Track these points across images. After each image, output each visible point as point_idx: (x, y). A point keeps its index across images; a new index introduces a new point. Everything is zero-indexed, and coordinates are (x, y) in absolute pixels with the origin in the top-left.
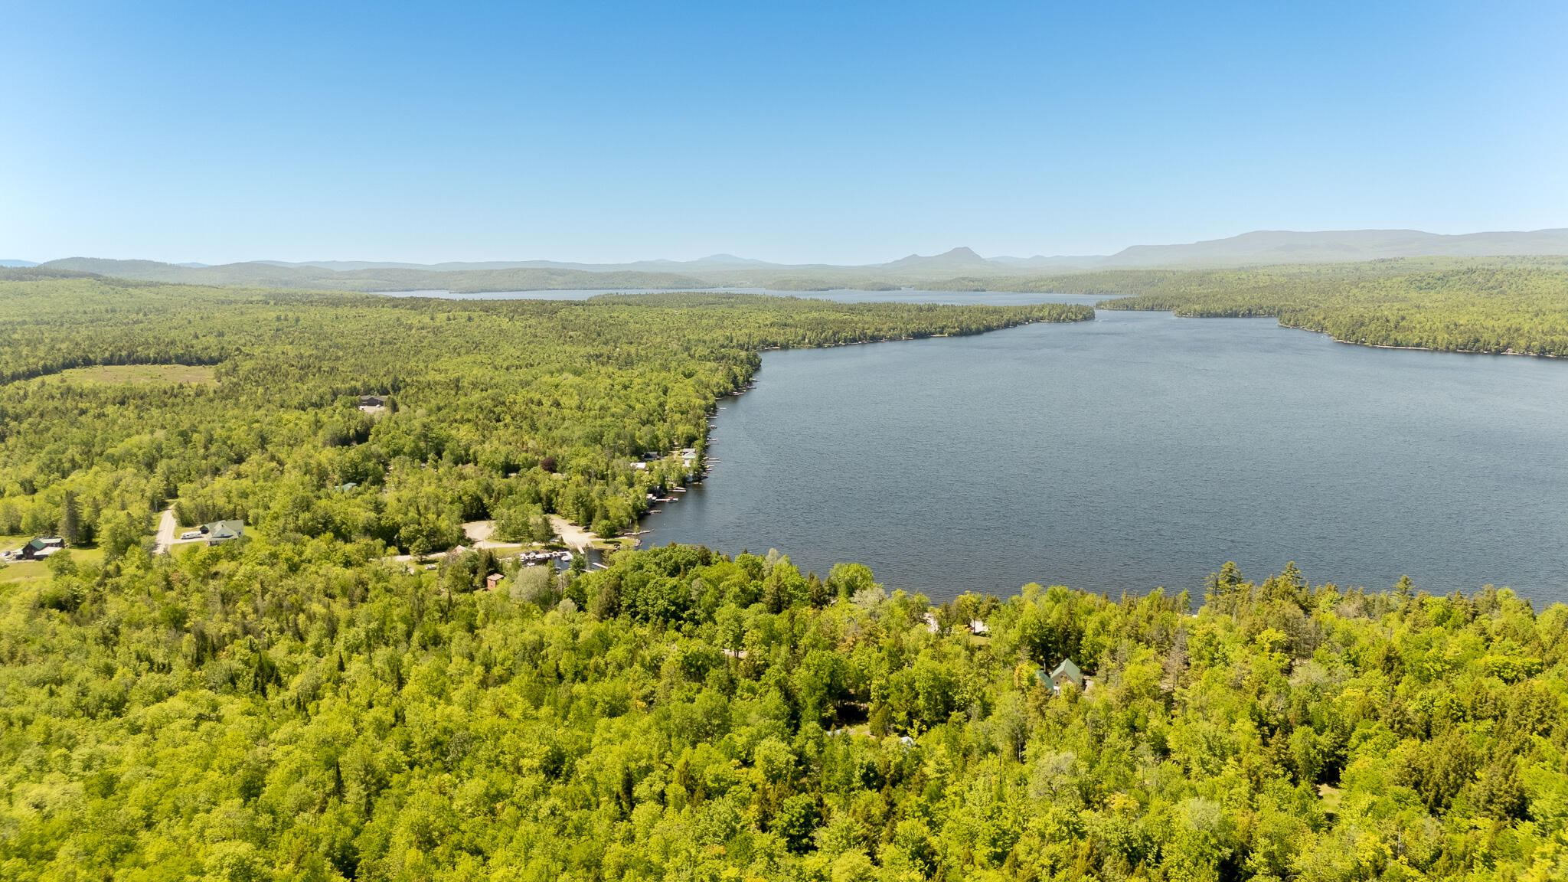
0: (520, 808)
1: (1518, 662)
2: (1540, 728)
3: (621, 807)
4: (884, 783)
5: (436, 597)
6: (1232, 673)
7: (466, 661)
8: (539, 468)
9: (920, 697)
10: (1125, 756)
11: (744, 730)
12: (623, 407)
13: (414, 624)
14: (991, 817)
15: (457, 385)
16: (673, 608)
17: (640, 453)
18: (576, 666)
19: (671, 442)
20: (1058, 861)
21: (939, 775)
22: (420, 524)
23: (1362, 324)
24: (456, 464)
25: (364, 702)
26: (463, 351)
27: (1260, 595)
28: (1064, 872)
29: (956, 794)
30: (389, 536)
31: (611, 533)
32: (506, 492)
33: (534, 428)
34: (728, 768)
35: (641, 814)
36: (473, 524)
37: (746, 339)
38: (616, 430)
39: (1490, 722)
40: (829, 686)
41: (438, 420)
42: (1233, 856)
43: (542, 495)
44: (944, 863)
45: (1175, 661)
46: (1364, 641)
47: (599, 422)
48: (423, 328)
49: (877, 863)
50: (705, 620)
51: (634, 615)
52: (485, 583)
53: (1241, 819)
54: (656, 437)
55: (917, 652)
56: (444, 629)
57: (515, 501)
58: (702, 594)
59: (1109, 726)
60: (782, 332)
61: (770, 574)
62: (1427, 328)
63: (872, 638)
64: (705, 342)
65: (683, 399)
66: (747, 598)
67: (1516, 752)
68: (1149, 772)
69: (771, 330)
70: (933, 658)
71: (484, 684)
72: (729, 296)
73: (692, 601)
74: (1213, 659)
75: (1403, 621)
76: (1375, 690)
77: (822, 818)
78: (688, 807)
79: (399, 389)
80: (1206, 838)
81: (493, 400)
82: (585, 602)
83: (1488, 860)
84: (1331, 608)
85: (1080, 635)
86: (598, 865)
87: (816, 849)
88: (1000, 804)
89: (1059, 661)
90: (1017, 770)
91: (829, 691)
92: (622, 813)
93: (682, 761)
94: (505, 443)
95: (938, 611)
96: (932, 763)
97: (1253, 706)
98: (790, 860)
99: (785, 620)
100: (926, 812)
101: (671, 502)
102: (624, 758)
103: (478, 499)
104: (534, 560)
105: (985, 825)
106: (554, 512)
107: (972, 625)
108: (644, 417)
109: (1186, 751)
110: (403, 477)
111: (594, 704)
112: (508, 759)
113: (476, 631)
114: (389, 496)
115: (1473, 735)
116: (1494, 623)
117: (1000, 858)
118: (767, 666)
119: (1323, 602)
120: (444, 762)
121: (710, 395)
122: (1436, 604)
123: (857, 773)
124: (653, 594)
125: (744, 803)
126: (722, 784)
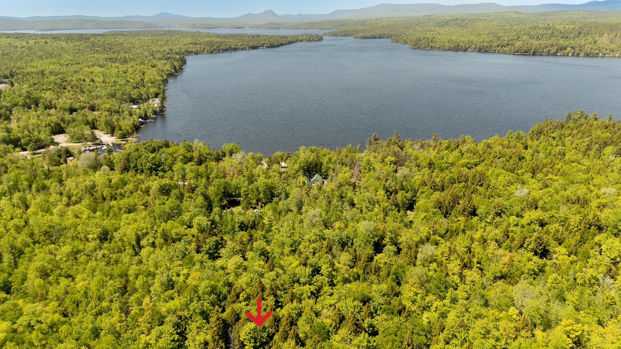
0: (88, 256)
1: (472, 161)
2: (479, 184)
3: (135, 250)
4: (248, 228)
5: (42, 169)
6: (376, 174)
7: (58, 196)
8: (86, 109)
9: (261, 193)
10: (339, 208)
11: (187, 214)
12: (124, 81)
13: (32, 181)
14: (290, 237)
15: (42, 73)
16: (154, 166)
17: (134, 101)
18: (111, 194)
19: (148, 96)
20: (316, 249)
21: (269, 223)
22: (30, 137)
23: (420, 40)
24: (46, 109)
25: (9, 218)
26: (44, 57)
27: (386, 144)
28: (318, 254)
29: (276, 229)
30: (16, 143)
31: (123, 137)
32: (72, 121)
33: (82, 92)
34: (182, 230)
35: (144, 252)
36: (57, 136)
37: (178, 50)
38: (122, 91)
39: (464, 183)
40: (224, 193)
41: (35, 89)
42: (379, 240)
43: (89, 122)
44: (273, 256)
45: (356, 171)
46: (421, 158)
47: (113, 88)
48: (23, 47)
49: (245, 259)
50: (169, 170)
51: (136, 171)
52: (66, 161)
53: (381, 226)
54: (141, 94)
55: (259, 176)
56: (47, 182)
57: (76, 125)
58: (166, 159)
59: (333, 197)
60: (194, 47)
61: (196, 150)
62: (442, 41)
63: (240, 172)
64: (160, 52)
65: (152, 77)
66: (187, 160)
67: (472, 193)
68: (348, 213)
69: (189, 46)
70: (266, 178)
71: (68, 205)
72: (170, 31)
73: (162, 163)
74: (370, 169)
75: (434, 150)
76: (425, 175)
77: (222, 245)
78: (165, 247)
79: (14, 76)
80: (369, 235)
81: (61, 79)
82: (114, 166)
83: (464, 231)
84: (410, 147)
85: (322, 164)
86: (127, 275)
87: (221, 257)
88: (293, 231)
89: (314, 175)
90: (299, 218)
91: (224, 195)
92: (136, 253)
93: (161, 229)
94: (69, 99)
95: (267, 159)
96: (266, 218)
97: (384, 185)
98: (210, 263)
99: (203, 168)
100: (265, 237)
101: (150, 122)
102: (135, 230)
103: (59, 125)
104: (89, 150)
105: (288, 240)
106: (96, 129)
107: (281, 164)
108: (135, 85)
109: (361, 204)
110: (19, 116)
111: (120, 209)
112: (82, 235)
113: (63, 182)
114: (13, 125)
115: (458, 188)
116: (464, 148)
117: (294, 251)
118: (197, 187)
119: (407, 145)
120: (51, 240)
121: (164, 75)
122: (445, 143)
123: (237, 225)
124: (144, 161)
125: (189, 243)
126: (179, 236)
